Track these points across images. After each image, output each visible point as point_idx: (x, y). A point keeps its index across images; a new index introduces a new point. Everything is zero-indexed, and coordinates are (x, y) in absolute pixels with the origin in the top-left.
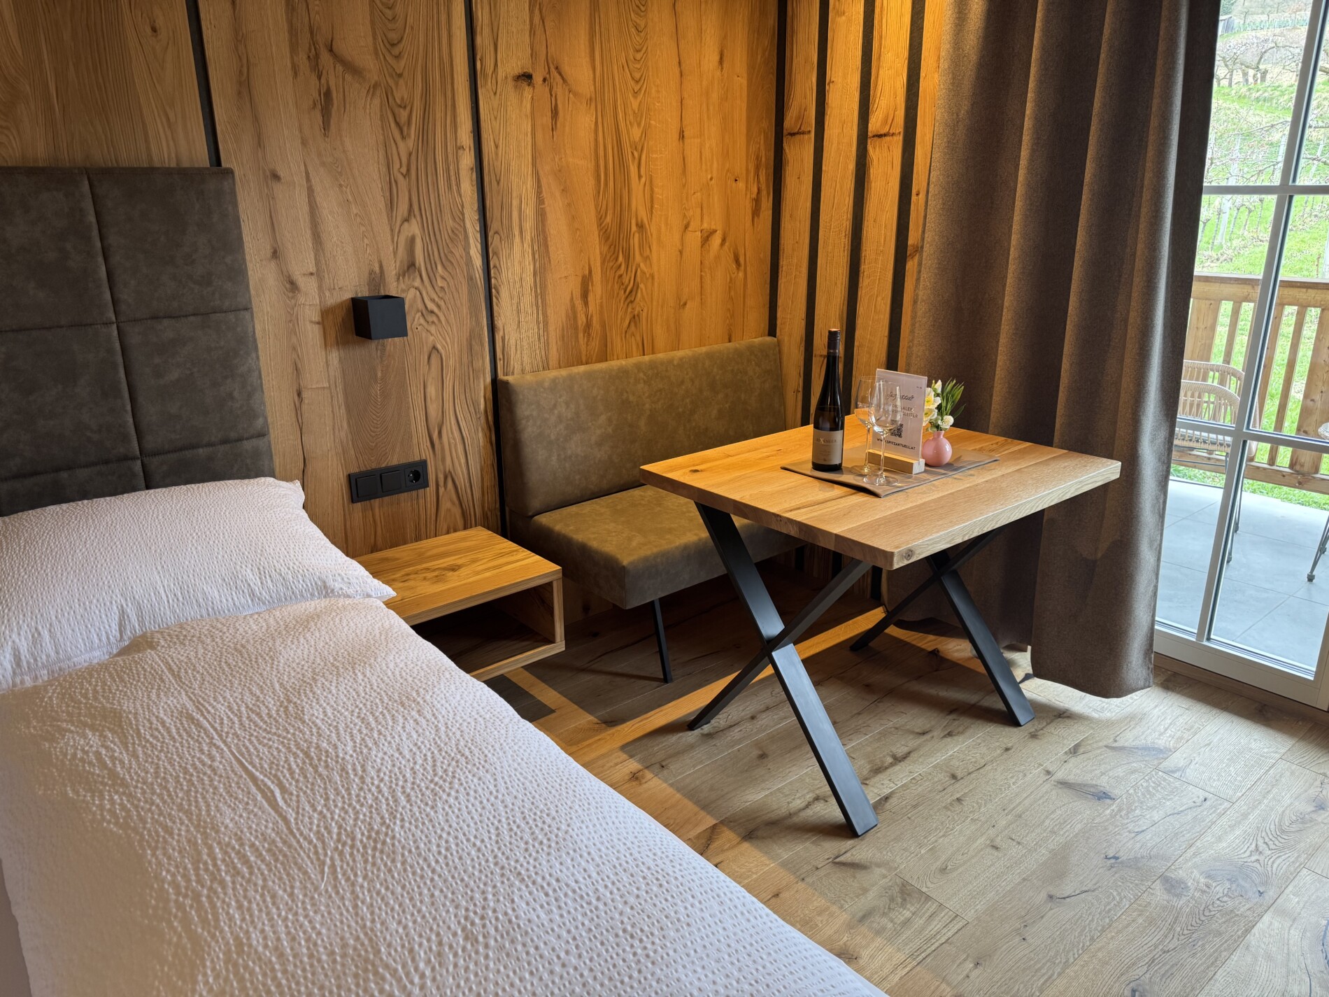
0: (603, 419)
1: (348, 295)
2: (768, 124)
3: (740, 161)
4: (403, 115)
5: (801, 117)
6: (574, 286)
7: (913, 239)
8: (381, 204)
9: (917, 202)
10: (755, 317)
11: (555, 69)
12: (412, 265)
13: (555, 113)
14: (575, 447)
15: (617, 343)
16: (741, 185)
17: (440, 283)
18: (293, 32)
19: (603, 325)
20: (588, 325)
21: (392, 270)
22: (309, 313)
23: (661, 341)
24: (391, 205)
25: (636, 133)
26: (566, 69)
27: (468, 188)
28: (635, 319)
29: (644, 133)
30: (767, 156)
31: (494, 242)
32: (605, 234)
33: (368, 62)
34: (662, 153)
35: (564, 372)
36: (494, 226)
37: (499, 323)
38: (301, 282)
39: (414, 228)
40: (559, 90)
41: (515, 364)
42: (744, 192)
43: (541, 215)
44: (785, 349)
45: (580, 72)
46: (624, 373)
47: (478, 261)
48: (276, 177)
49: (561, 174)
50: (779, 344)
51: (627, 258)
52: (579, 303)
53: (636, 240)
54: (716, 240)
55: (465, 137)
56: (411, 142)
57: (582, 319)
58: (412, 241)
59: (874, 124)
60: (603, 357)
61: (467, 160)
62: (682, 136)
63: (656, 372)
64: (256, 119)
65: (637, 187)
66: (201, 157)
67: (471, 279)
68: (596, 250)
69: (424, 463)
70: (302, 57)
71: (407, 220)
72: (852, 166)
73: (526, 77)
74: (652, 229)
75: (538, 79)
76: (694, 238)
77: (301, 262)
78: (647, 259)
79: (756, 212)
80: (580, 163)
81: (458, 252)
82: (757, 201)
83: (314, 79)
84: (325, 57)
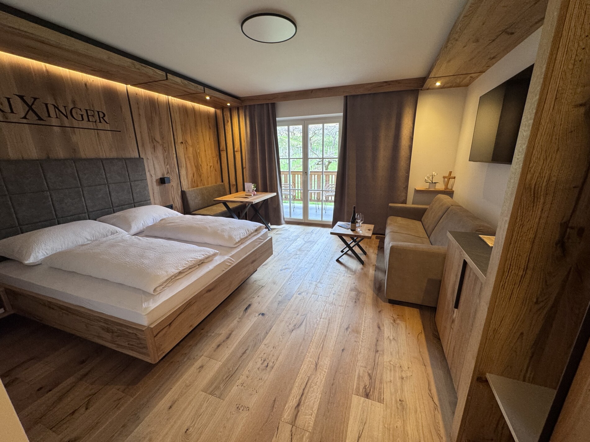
0: (200, 196)
1: (160, 177)
2: (217, 149)
3: (214, 155)
4: (165, 149)
5: (223, 148)
6: (192, 175)
7: (244, 166)
8: (163, 163)
9: (244, 161)
10: (219, 179)
11: (186, 141)
12: (168, 172)
13: (187, 148)
14: (196, 201)
15: (199, 185)
16: (215, 158)
17: (172, 175)
18: (149, 137)
19: (197, 181)
20: (195, 181)
21: (165, 173)
22: (154, 180)
23: (206, 183)
24: (165, 163)
25: (199, 151)
26: (187, 141)
27: (175, 160)
28: (201, 180)
29: (200, 151)
30: (218, 154)
31: (180, 168)
32: (196, 167)
33: (160, 141)
34: (202, 154)
35: (193, 189)
36: (179, 166)
37: (181, 181)
38: (153, 175)
39: (168, 166)
40: (187, 144)
41: (184, 188)
42: (215, 159)
43: (186, 164)
44: (225, 184)
45: (190, 142)
46: (201, 189)
47: (178, 171)
48: (148, 159)
49: (188, 157)
50: (224, 184)
51: (199, 170)
52: (193, 178)
53: (200, 168)
54: (212, 167)
55: (174, 152)
56: (167, 153)
57: (193, 180)
58: (168, 168)
59: (236, 149)
60: (197, 186)
61: (175, 155)
62: (205, 151)
63: (206, 189)
64: (145, 150)
65: (200, 159)
66: (138, 156)
67: (177, 174)
68: (194, 169)
69: (172, 205)
70: (151, 141)
71: (167, 165)
72: (233, 155)
73: (182, 143)
74: (203, 166)
75: (184, 143)
76: (209, 167)
77: (152, 172)
78: (202, 170)
79: (217, 163)
80: (191, 156)
81: (175, 170)
82: (217, 161)
83: (152, 144)
84: (154, 140)
